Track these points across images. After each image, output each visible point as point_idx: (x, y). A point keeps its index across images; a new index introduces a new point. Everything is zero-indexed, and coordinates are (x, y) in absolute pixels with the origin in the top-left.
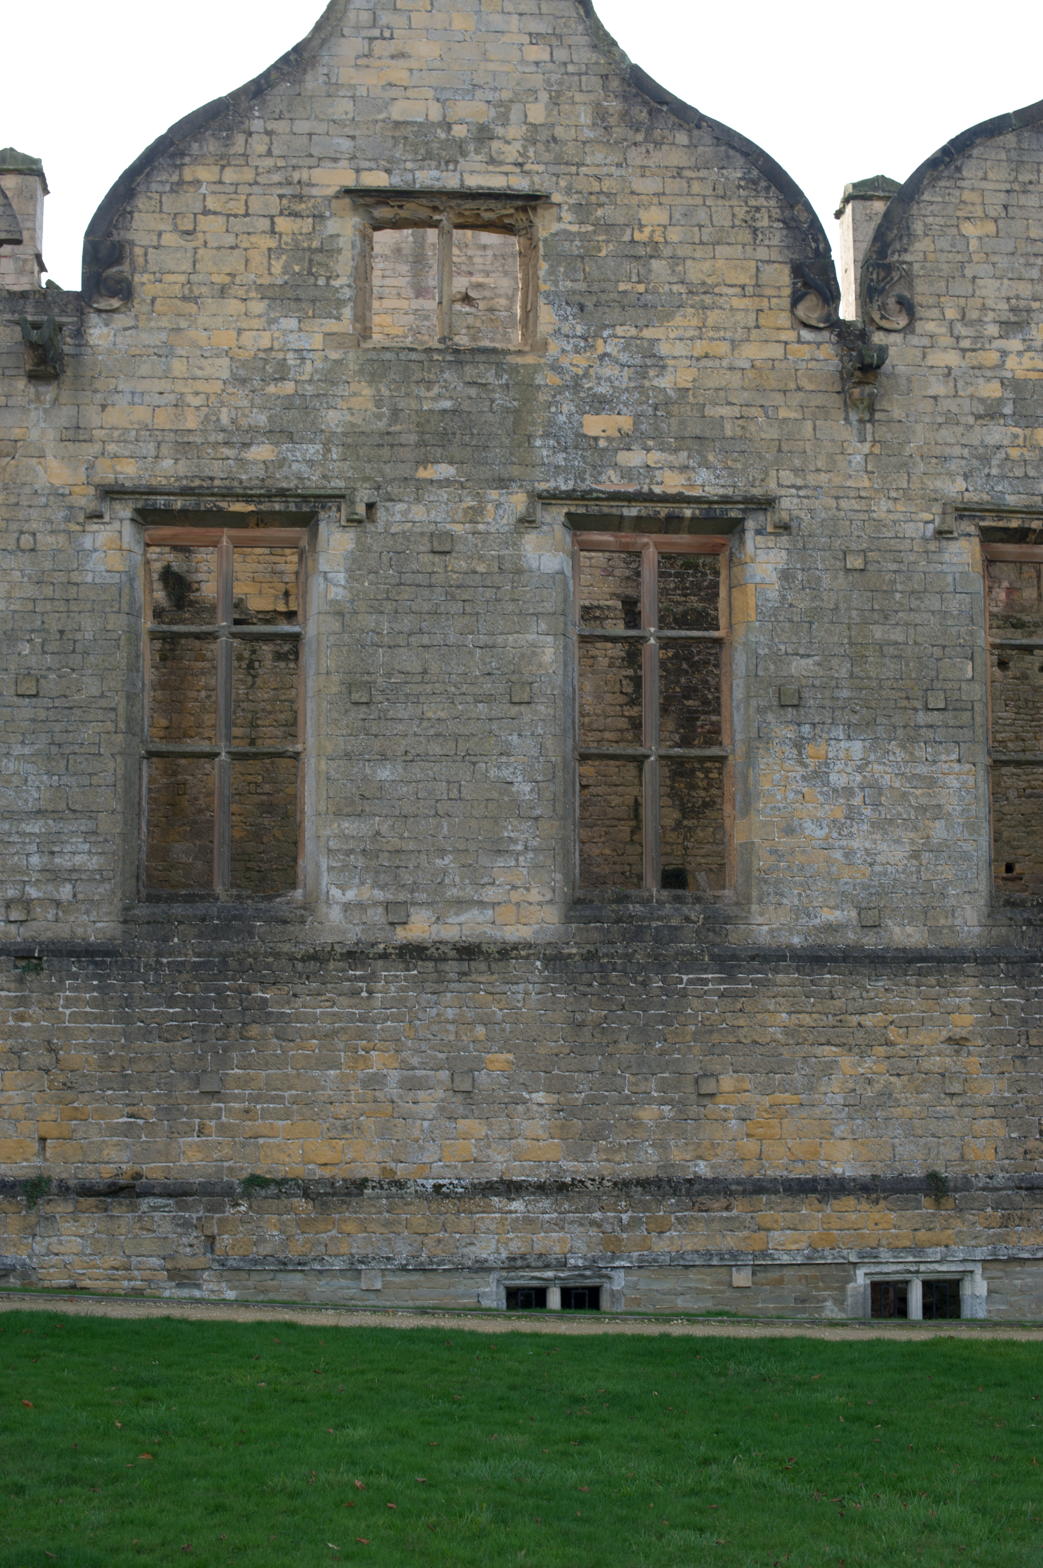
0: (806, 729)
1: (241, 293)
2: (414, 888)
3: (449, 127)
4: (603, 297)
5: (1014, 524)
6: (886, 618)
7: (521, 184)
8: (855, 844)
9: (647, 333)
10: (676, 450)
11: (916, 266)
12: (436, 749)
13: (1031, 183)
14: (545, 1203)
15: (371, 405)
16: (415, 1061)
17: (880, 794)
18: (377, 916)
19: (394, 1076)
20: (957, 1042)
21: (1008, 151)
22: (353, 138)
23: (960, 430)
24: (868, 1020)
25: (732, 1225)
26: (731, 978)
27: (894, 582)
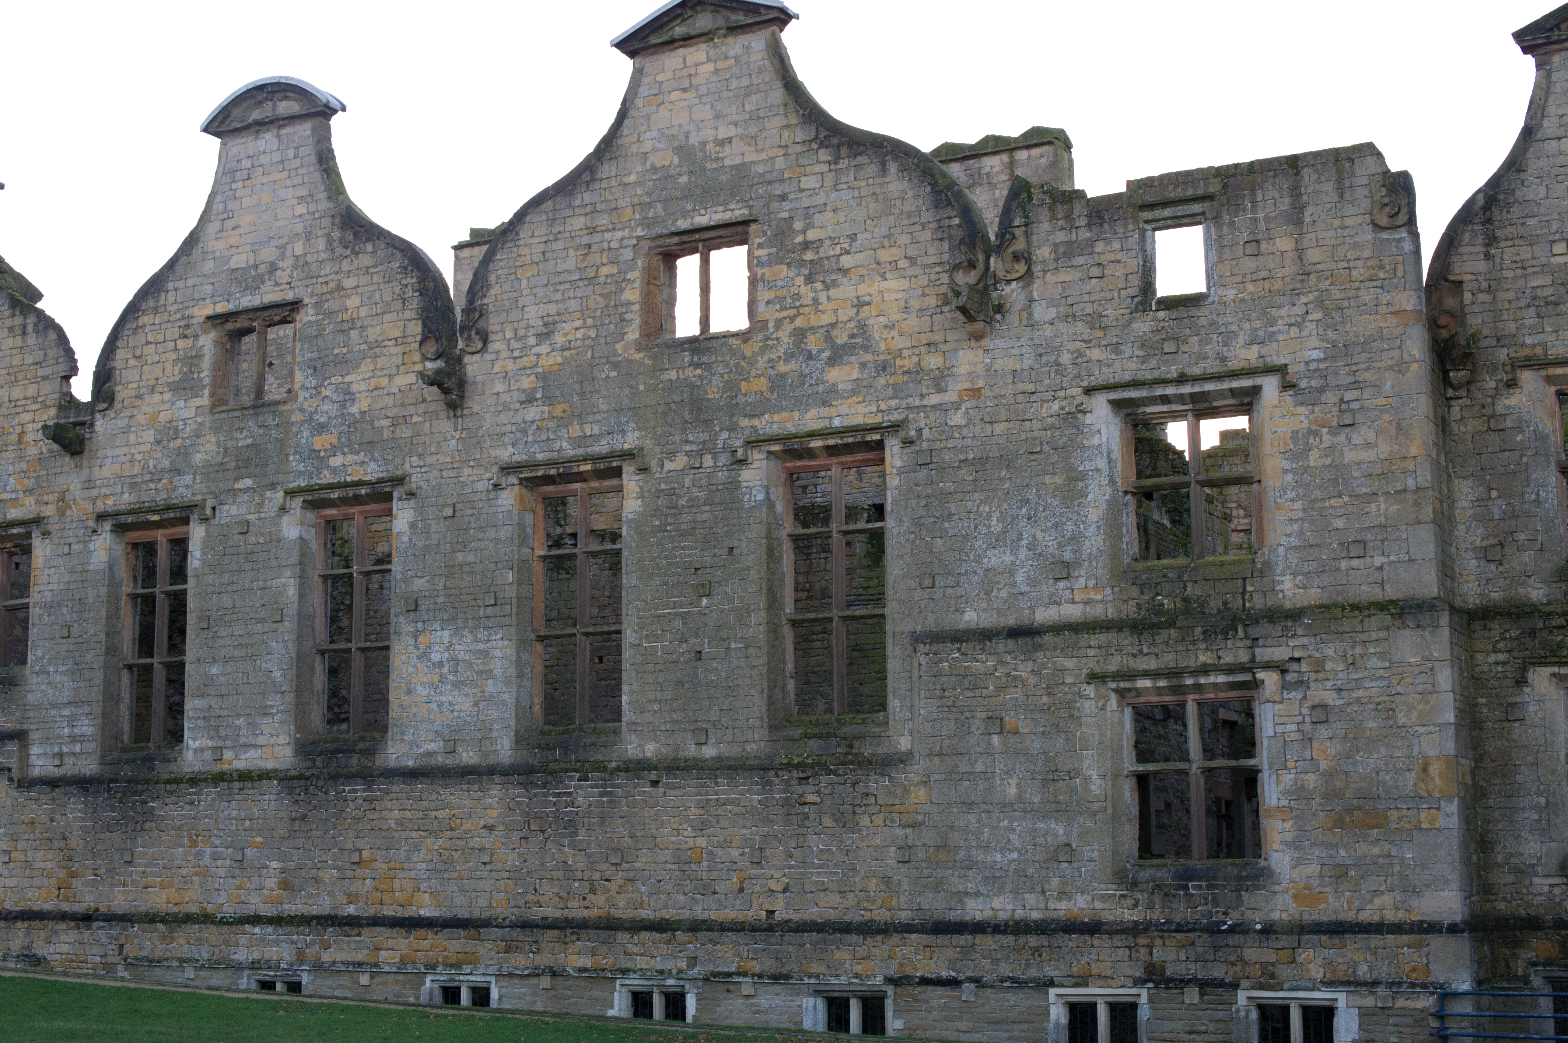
0: (420, 625)
1: (161, 390)
2: (226, 738)
3: (257, 267)
4: (326, 360)
5: (540, 473)
6: (465, 546)
7: (290, 296)
8: (443, 699)
9: (347, 379)
10: (359, 452)
11: (491, 306)
12: (238, 653)
13: (560, 232)
14: (270, 929)
15: (215, 448)
16: (217, 842)
17: (458, 664)
18: (208, 755)
19: (208, 850)
20: (490, 828)
21: (547, 213)
22: (213, 284)
23: (511, 413)
24: (441, 814)
25: (361, 945)
26: (370, 788)
27: (470, 522)
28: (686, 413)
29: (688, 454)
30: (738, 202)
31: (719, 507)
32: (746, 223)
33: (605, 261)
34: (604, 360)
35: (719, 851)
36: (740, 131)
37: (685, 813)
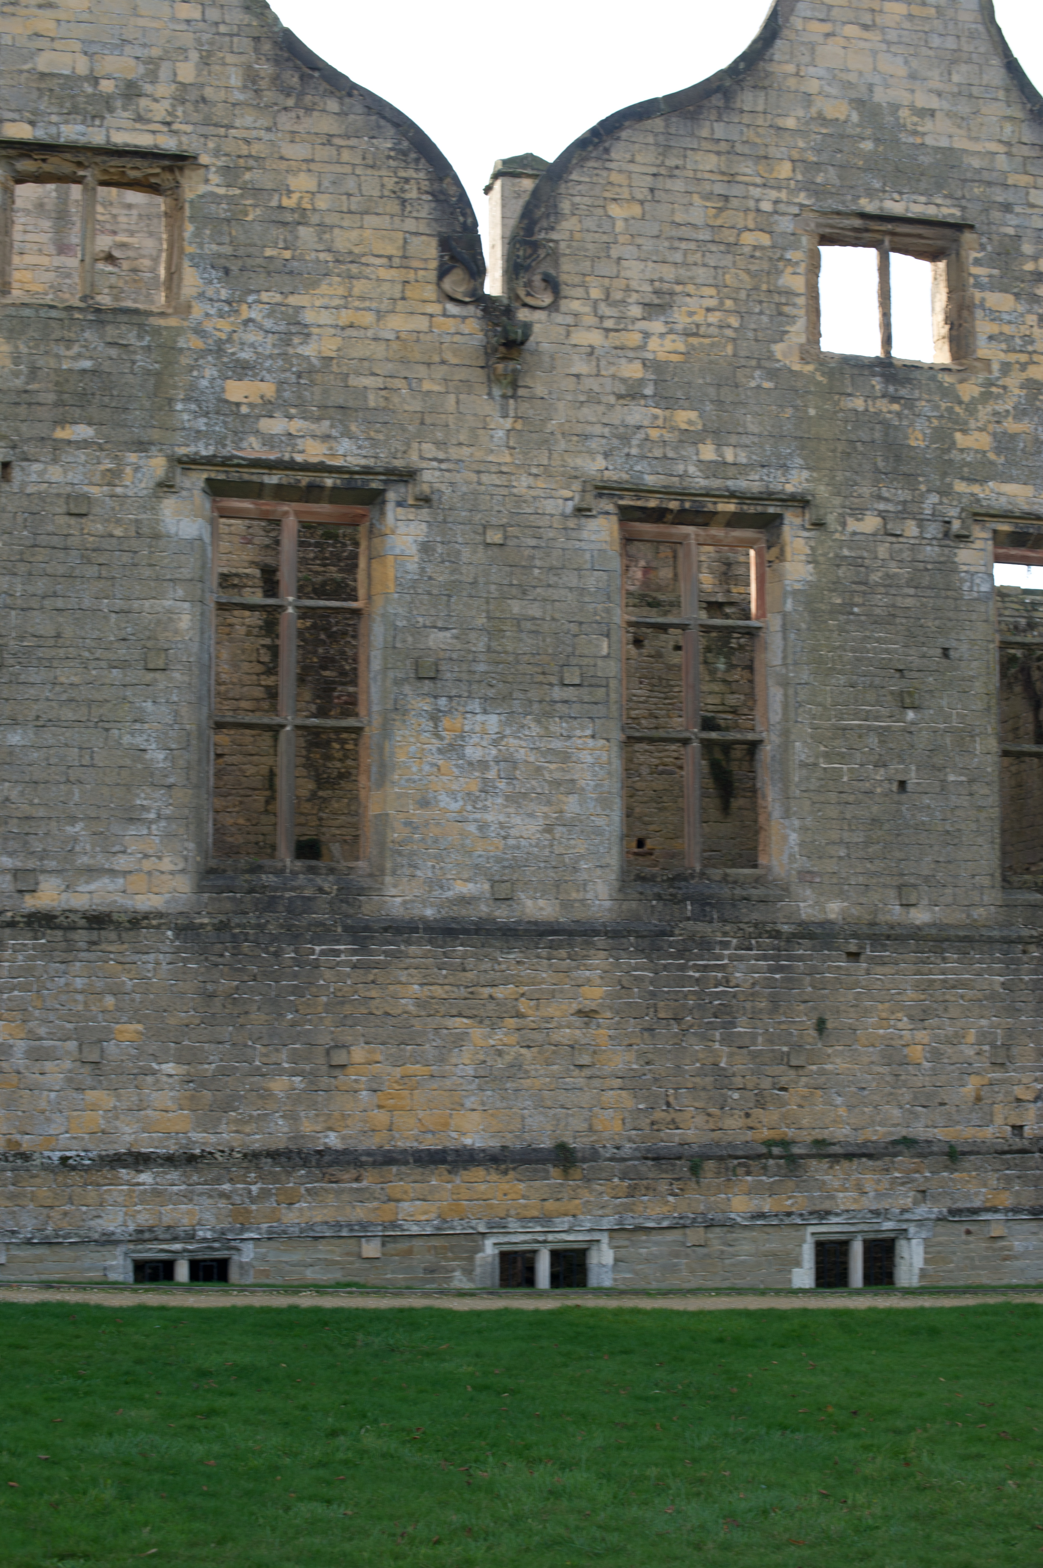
0: (443, 702)
2: (44, 855)
3: (95, 80)
4: (249, 262)
5: (652, 504)
6: (524, 593)
7: (168, 143)
8: (489, 817)
9: (292, 300)
10: (319, 419)
11: (563, 245)
12: (68, 714)
13: (677, 167)
14: (174, 1175)
15: (8, 363)
16: (42, 1031)
17: (515, 768)
18: (5, 883)
19: (21, 1046)
20: (587, 1015)
21: (656, 135)
23: (601, 409)
24: (500, 993)
25: (362, 1196)
26: (363, 949)
27: (533, 558)
28: (879, 459)
29: (882, 514)
30: (945, 196)
31: (929, 593)
32: (959, 227)
33: (751, 225)
34: (754, 363)
35: (949, 1050)
36: (946, 105)
37: (899, 998)
